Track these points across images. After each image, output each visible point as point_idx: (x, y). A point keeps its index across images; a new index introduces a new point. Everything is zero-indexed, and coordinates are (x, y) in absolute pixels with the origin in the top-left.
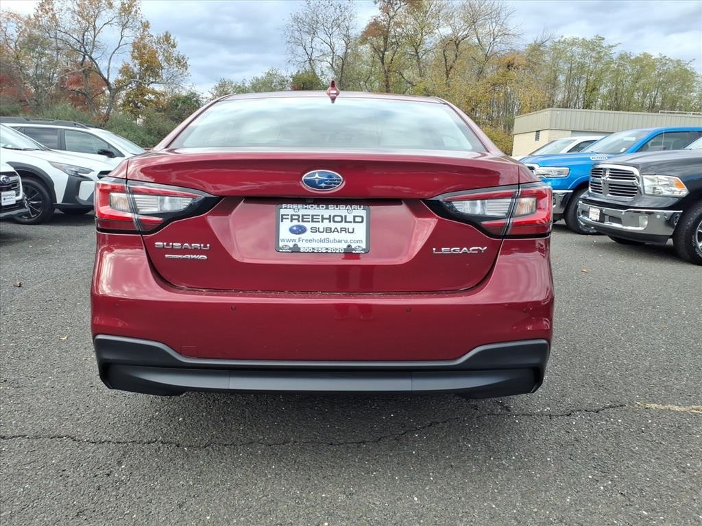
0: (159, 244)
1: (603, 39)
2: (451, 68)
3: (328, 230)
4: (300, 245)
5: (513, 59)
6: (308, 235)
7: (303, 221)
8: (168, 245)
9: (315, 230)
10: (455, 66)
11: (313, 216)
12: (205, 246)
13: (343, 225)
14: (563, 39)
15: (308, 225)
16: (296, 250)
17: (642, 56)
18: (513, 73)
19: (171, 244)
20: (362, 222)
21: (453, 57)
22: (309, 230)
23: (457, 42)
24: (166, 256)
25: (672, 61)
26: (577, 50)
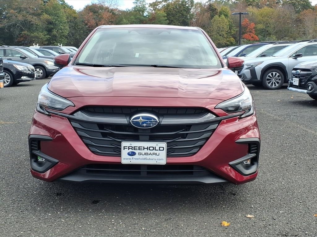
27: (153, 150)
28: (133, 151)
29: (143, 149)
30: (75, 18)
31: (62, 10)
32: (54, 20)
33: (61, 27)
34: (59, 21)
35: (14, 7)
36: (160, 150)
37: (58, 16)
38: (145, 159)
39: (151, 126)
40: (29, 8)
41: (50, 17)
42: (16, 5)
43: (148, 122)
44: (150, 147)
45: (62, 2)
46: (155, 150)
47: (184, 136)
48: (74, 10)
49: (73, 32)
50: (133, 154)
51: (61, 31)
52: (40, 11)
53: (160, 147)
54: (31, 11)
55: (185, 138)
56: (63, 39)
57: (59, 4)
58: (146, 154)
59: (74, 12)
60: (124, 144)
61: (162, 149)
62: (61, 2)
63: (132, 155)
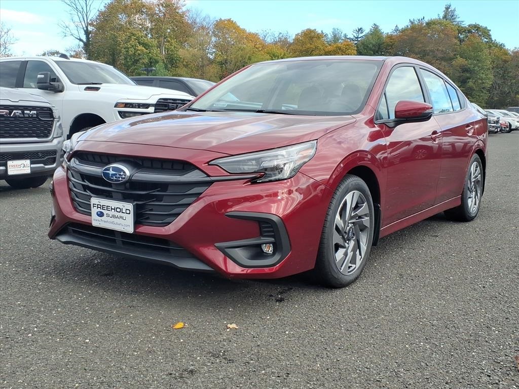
27: (120, 212)
28: (102, 210)
29: (110, 209)
30: (505, 61)
31: (486, 51)
32: (472, 66)
33: (482, 75)
34: (479, 67)
35: (417, 50)
36: (126, 213)
37: (478, 60)
38: (112, 223)
39: (119, 181)
40: (438, 50)
41: (466, 62)
42: (419, 48)
43: (116, 174)
44: (117, 208)
45: (487, 39)
46: (122, 212)
47: (159, 198)
48: (505, 50)
49: (499, 82)
50: (101, 215)
51: (480, 81)
52: (452, 54)
53: (126, 209)
54: (440, 55)
55: (161, 201)
56: (482, 92)
57: (482, 42)
58: (113, 216)
59: (506, 53)
60: (95, 200)
61: (128, 212)
62: (485, 40)
63: (101, 217)
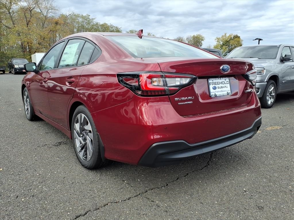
0: (176, 99)
1: (90, 16)
2: (29, 22)
3: (222, 87)
4: (217, 94)
5: (58, 20)
6: (217, 90)
7: (215, 85)
8: (180, 99)
9: (219, 88)
10: (31, 21)
11: (217, 82)
12: (193, 98)
13: (225, 85)
14: (74, 14)
15: (217, 86)
16: (216, 96)
17: (104, 24)
18: (58, 27)
19: (181, 98)
20: (228, 84)
21: (29, 16)
22: (217, 88)
23: (31, 10)
24: (179, 104)
25: (114, 27)
26: (80, 20)
